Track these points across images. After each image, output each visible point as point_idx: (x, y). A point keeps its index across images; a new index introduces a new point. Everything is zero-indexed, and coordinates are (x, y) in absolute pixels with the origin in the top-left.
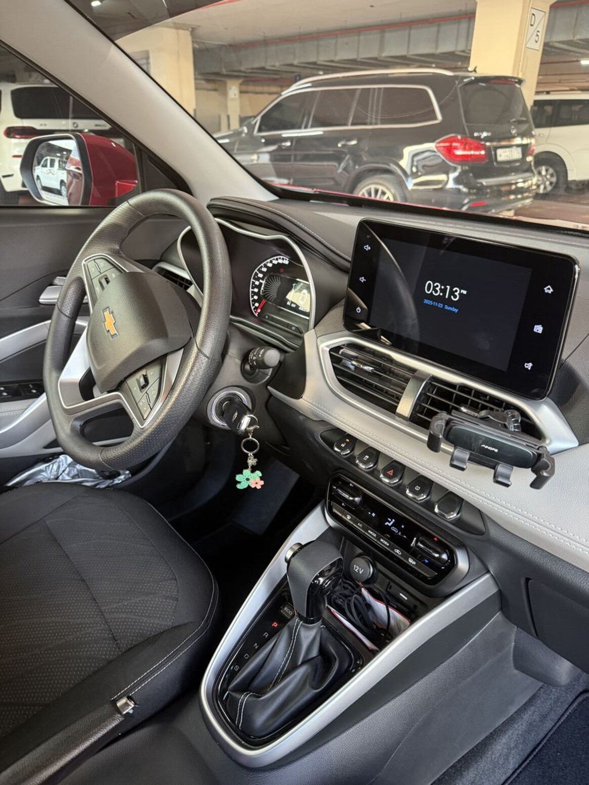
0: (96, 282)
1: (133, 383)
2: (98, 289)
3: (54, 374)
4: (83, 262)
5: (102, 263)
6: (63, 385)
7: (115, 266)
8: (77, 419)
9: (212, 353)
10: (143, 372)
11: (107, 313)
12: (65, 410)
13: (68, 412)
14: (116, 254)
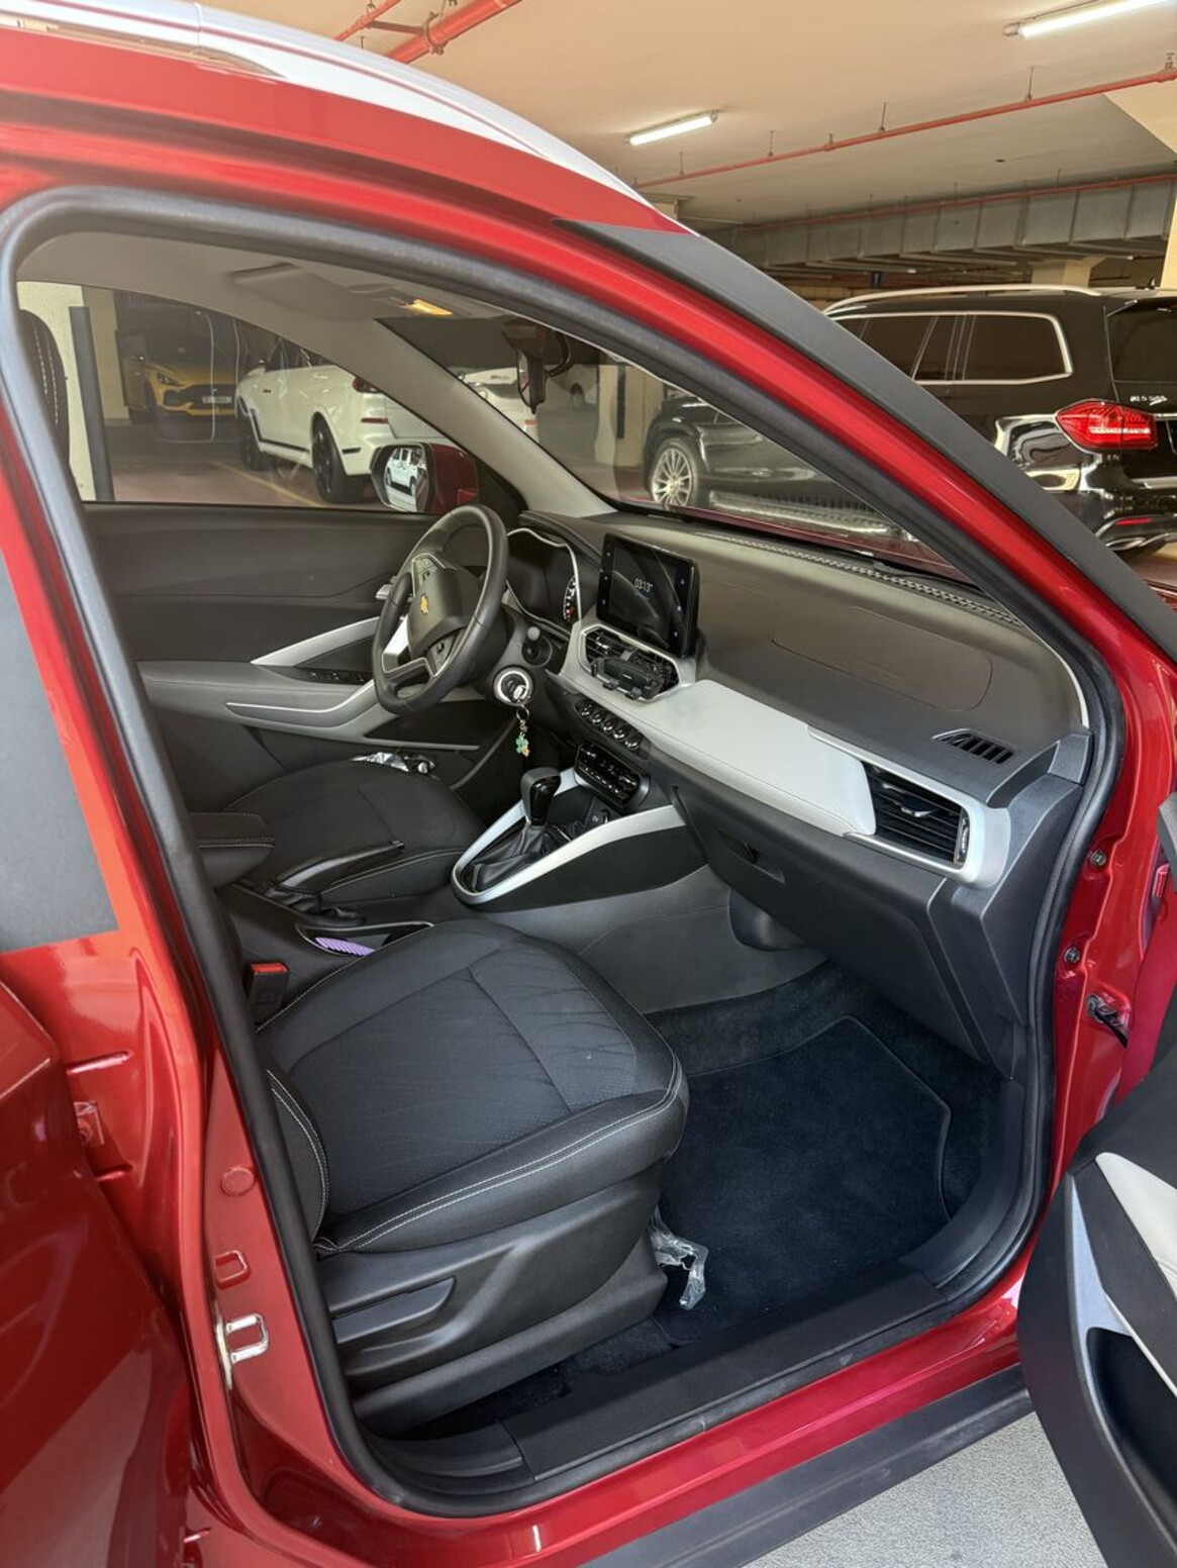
0: (420, 576)
1: (434, 650)
2: (421, 581)
3: (380, 650)
4: (413, 560)
5: (427, 561)
6: (387, 656)
7: (435, 563)
8: (392, 681)
9: (485, 621)
10: (442, 641)
11: (423, 598)
12: (383, 673)
13: (387, 676)
14: (438, 555)
